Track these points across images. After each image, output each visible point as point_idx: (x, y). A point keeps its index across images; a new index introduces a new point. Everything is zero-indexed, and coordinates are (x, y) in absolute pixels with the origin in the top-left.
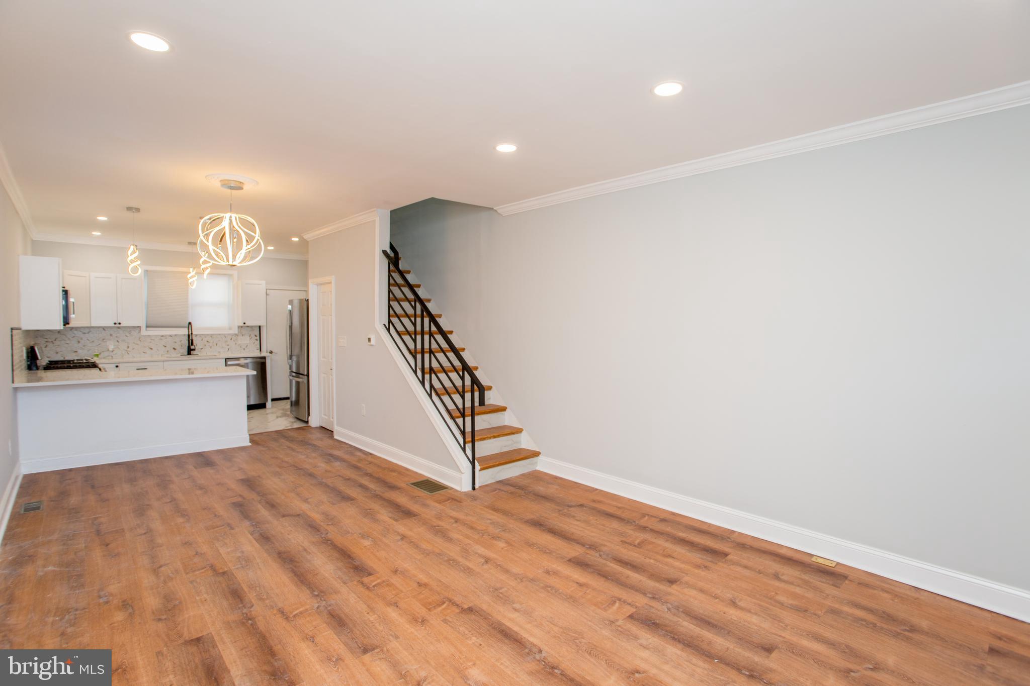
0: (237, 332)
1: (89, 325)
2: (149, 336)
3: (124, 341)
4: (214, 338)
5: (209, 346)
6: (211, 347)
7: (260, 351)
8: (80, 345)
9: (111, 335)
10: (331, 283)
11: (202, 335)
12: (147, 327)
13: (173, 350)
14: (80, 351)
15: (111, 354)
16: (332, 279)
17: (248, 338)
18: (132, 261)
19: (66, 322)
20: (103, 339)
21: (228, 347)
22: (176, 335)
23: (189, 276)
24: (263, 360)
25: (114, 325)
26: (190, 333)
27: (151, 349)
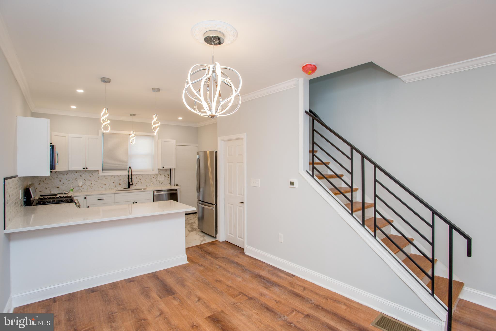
0: (157, 173)
1: (67, 170)
2: (104, 176)
3: (88, 179)
4: (144, 176)
5: (141, 182)
6: (142, 183)
7: (171, 184)
8: (61, 183)
9: (81, 176)
10: (242, 139)
11: (137, 175)
12: (103, 170)
13: (119, 185)
14: (61, 187)
15: (81, 188)
16: (244, 136)
17: (164, 176)
18: (104, 121)
19: (52, 167)
20: (76, 179)
21: (152, 182)
22: (120, 175)
23: (131, 136)
24: (175, 192)
25: (83, 170)
26: (130, 174)
27: (105, 184)
